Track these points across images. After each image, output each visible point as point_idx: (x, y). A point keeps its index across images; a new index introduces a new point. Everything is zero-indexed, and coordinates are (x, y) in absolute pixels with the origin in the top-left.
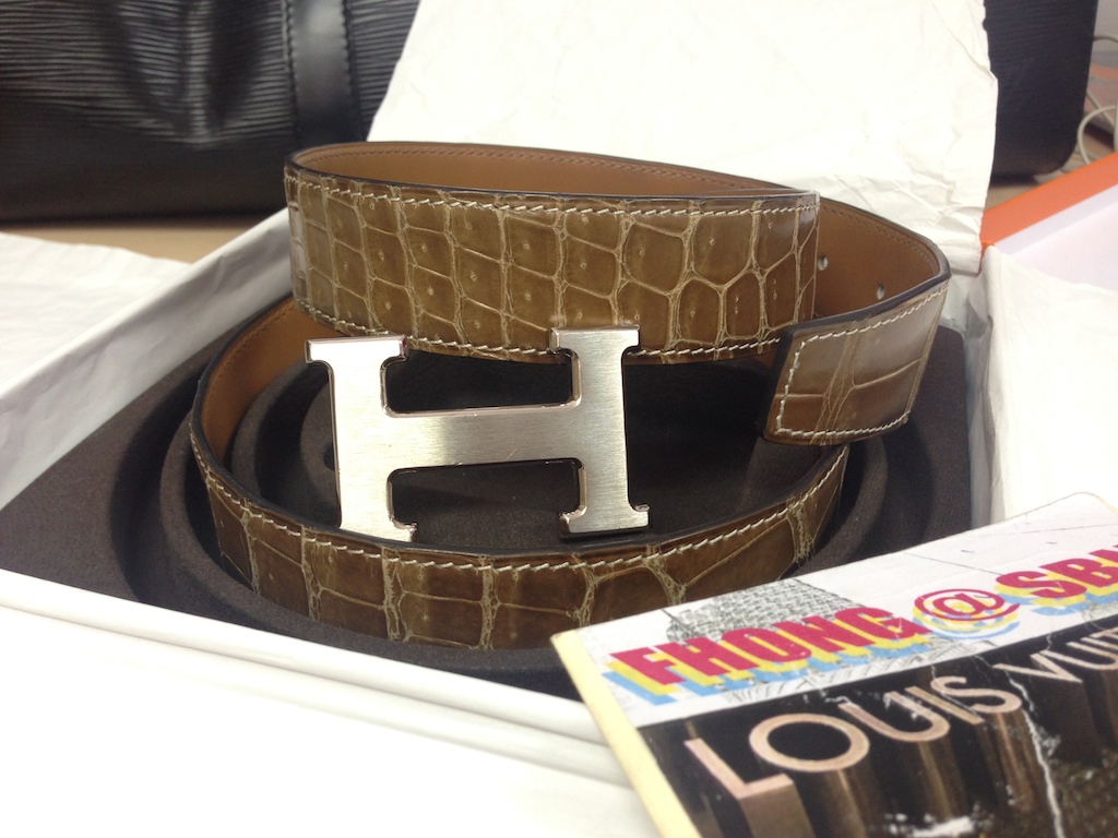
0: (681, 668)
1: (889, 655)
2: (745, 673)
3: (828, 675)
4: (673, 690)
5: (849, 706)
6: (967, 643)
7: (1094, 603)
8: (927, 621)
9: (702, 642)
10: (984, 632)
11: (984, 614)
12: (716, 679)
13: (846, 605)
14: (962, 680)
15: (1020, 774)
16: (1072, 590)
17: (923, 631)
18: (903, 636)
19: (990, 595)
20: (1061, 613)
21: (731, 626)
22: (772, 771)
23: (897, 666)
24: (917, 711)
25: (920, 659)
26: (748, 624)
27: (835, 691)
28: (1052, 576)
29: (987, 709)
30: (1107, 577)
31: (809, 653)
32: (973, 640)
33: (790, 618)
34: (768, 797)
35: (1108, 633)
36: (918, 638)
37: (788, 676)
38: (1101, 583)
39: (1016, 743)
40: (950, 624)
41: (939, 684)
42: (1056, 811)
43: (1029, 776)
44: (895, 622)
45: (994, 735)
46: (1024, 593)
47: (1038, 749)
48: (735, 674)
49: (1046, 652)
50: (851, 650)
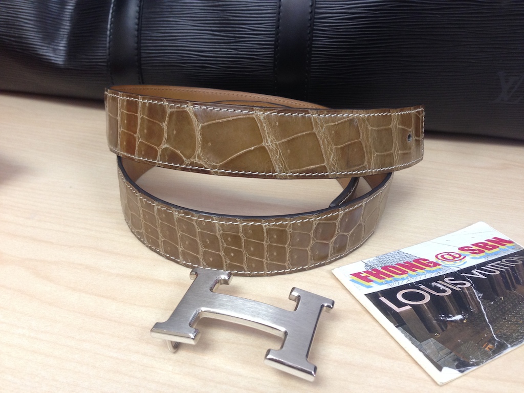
0: (371, 278)
1: (431, 272)
2: (391, 279)
3: (415, 278)
4: (371, 284)
5: (422, 287)
6: (452, 268)
7: (488, 256)
8: (440, 262)
9: (375, 270)
10: (457, 264)
11: (456, 259)
12: (383, 281)
13: (415, 258)
14: (453, 279)
15: (473, 304)
16: (481, 252)
17: (439, 265)
18: (434, 266)
19: (457, 254)
20: (478, 258)
21: (383, 265)
22: (405, 305)
23: (434, 275)
24: (442, 287)
25: (440, 273)
26: (388, 264)
27: (417, 283)
28: (474, 248)
29: (461, 286)
30: (491, 247)
31: (408, 272)
32: (455, 267)
33: (400, 262)
34: (406, 311)
35: (493, 264)
36: (438, 267)
37: (403, 279)
38: (489, 249)
39: (470, 295)
40: (447, 263)
41: (446, 279)
42: (485, 313)
43: (476, 304)
44: (431, 262)
45: (464, 293)
46: (467, 253)
47: (477, 296)
48: (388, 279)
49: (476, 270)
50: (419, 271)
